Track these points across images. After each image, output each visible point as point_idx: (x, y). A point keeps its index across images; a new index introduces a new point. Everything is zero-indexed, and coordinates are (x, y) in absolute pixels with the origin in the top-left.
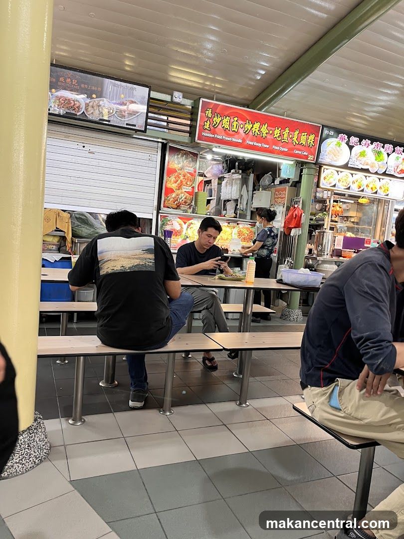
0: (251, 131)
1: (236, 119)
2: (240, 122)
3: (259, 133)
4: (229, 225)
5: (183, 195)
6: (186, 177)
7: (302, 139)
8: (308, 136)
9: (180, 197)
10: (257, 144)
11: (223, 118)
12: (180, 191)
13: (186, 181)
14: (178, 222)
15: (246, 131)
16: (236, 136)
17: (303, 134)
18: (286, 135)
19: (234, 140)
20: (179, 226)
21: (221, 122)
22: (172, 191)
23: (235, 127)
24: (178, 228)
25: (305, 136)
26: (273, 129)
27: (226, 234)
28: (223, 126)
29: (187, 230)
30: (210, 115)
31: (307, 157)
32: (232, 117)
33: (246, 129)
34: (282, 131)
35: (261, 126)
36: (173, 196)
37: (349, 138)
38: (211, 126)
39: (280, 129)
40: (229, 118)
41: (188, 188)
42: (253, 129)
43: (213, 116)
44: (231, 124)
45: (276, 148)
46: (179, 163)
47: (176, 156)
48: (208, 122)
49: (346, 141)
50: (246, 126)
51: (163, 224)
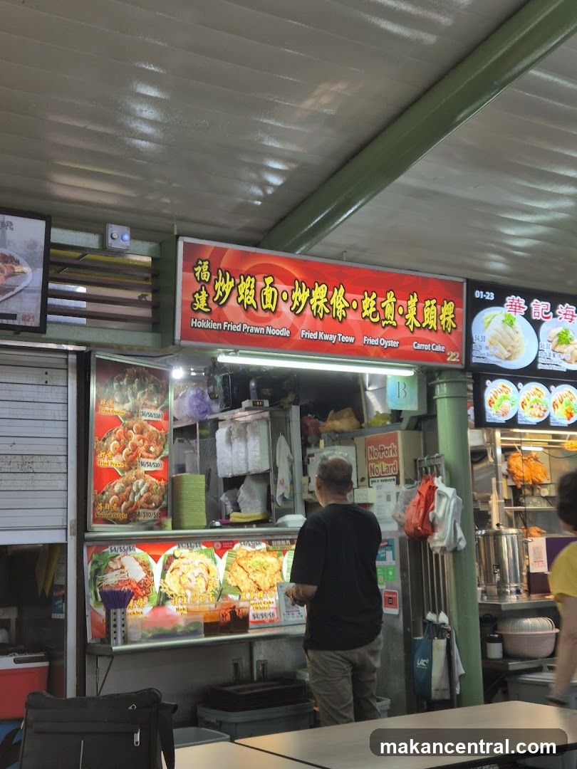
0: (308, 306)
1: (269, 280)
2: (281, 287)
3: (327, 311)
4: (271, 548)
5: (141, 482)
6: (146, 435)
7: (426, 316)
8: (439, 307)
9: (134, 488)
10: (326, 337)
11: (238, 281)
12: (134, 472)
13: (146, 444)
14: (137, 559)
15: (297, 308)
16: (275, 321)
17: (428, 303)
18: (389, 310)
19: (269, 331)
20: (140, 568)
21: (235, 291)
22: (113, 474)
23: (268, 300)
24: (138, 574)
25: (433, 307)
26: (359, 297)
27: (268, 572)
28: (240, 300)
29: (163, 576)
30: (206, 277)
31: (443, 355)
32: (259, 277)
33: (296, 303)
34: (380, 299)
35: (330, 293)
36: (116, 489)
37: (527, 303)
38: (211, 301)
39: (374, 295)
40: (253, 280)
41: (151, 461)
42: (312, 301)
43: (214, 277)
44: (259, 294)
45: (372, 342)
46: (125, 400)
47: (115, 384)
48: (203, 292)
49: (523, 311)
50: (295, 295)
51: (97, 572)
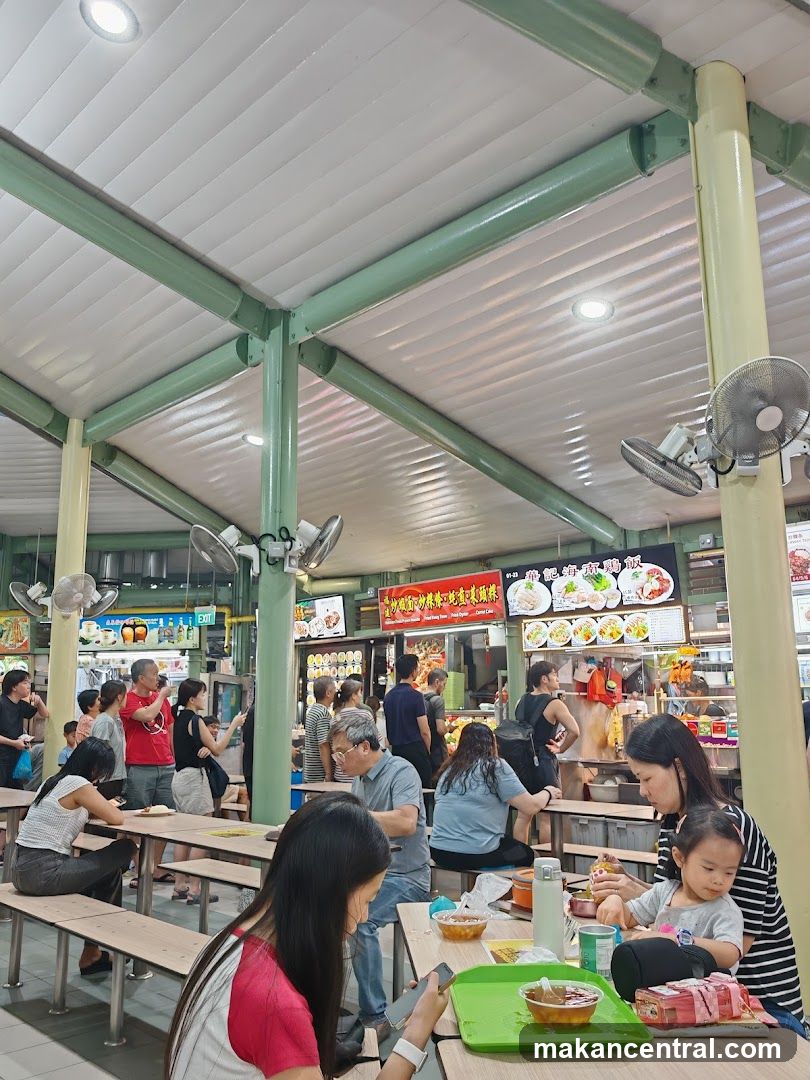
0: (426, 605)
1: (410, 597)
2: (414, 599)
3: (434, 605)
7: (481, 596)
8: (487, 589)
10: (435, 618)
11: (398, 601)
15: (422, 607)
16: (414, 615)
17: (481, 588)
18: (462, 597)
19: (412, 620)
21: (398, 606)
23: (410, 606)
25: (484, 590)
26: (447, 594)
28: (400, 609)
30: (388, 602)
31: (494, 615)
32: (406, 597)
33: (421, 605)
34: (456, 593)
37: (541, 572)
38: (390, 612)
39: (454, 592)
40: (404, 599)
42: (427, 602)
44: (406, 605)
45: (455, 615)
48: (388, 609)
49: (538, 578)
50: (420, 601)
